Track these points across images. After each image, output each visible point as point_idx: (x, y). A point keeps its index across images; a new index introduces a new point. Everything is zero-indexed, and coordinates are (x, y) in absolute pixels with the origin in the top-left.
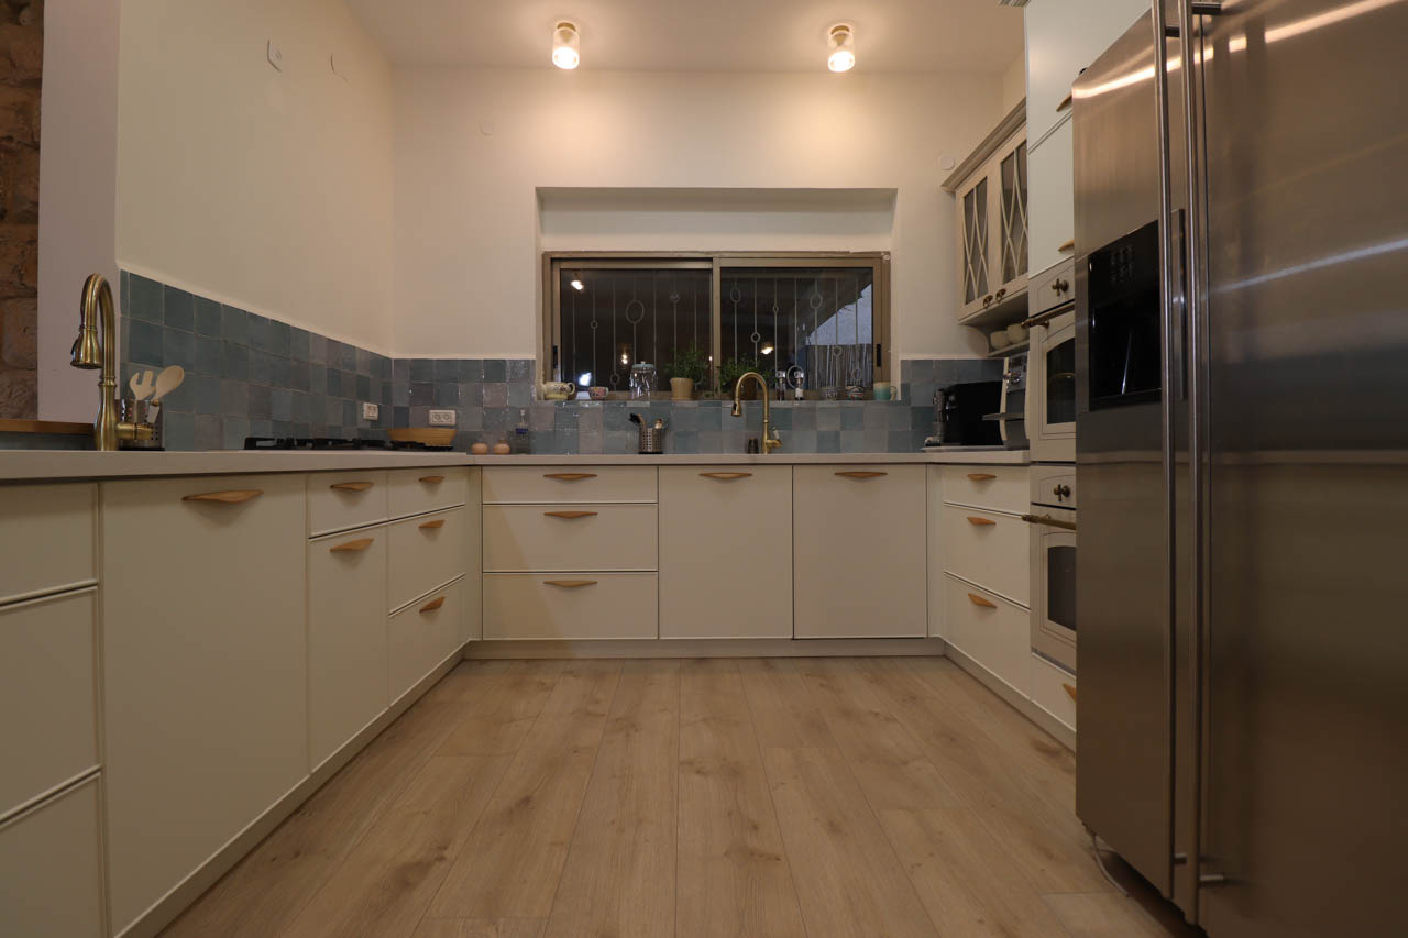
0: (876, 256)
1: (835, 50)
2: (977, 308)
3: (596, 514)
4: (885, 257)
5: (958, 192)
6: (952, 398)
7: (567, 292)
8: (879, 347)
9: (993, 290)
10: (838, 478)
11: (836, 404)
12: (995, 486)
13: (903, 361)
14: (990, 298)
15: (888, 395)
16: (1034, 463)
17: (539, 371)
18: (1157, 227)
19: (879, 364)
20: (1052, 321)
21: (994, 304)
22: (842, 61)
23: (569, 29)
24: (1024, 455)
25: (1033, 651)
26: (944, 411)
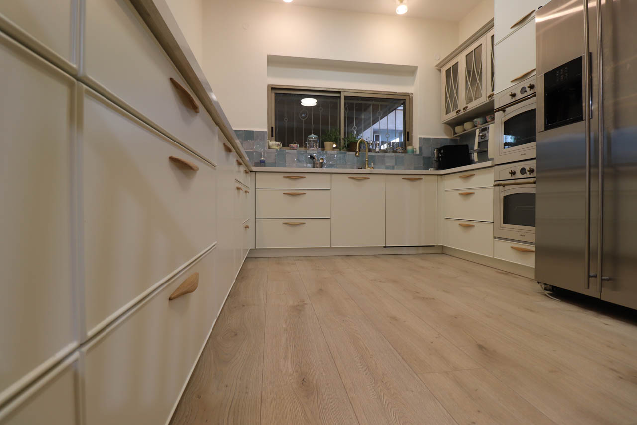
0: (407, 95)
1: (398, 6)
2: (453, 115)
3: (305, 194)
4: (411, 95)
5: (442, 69)
6: (442, 152)
8: (408, 132)
9: (461, 107)
10: (403, 180)
11: (393, 154)
12: (474, 179)
13: (419, 138)
14: (460, 110)
15: (413, 152)
16: (496, 165)
17: (267, 136)
18: (581, 60)
19: (408, 140)
20: (506, 109)
21: (462, 113)
22: (402, 10)
24: (492, 162)
25: (495, 237)
26: (438, 157)
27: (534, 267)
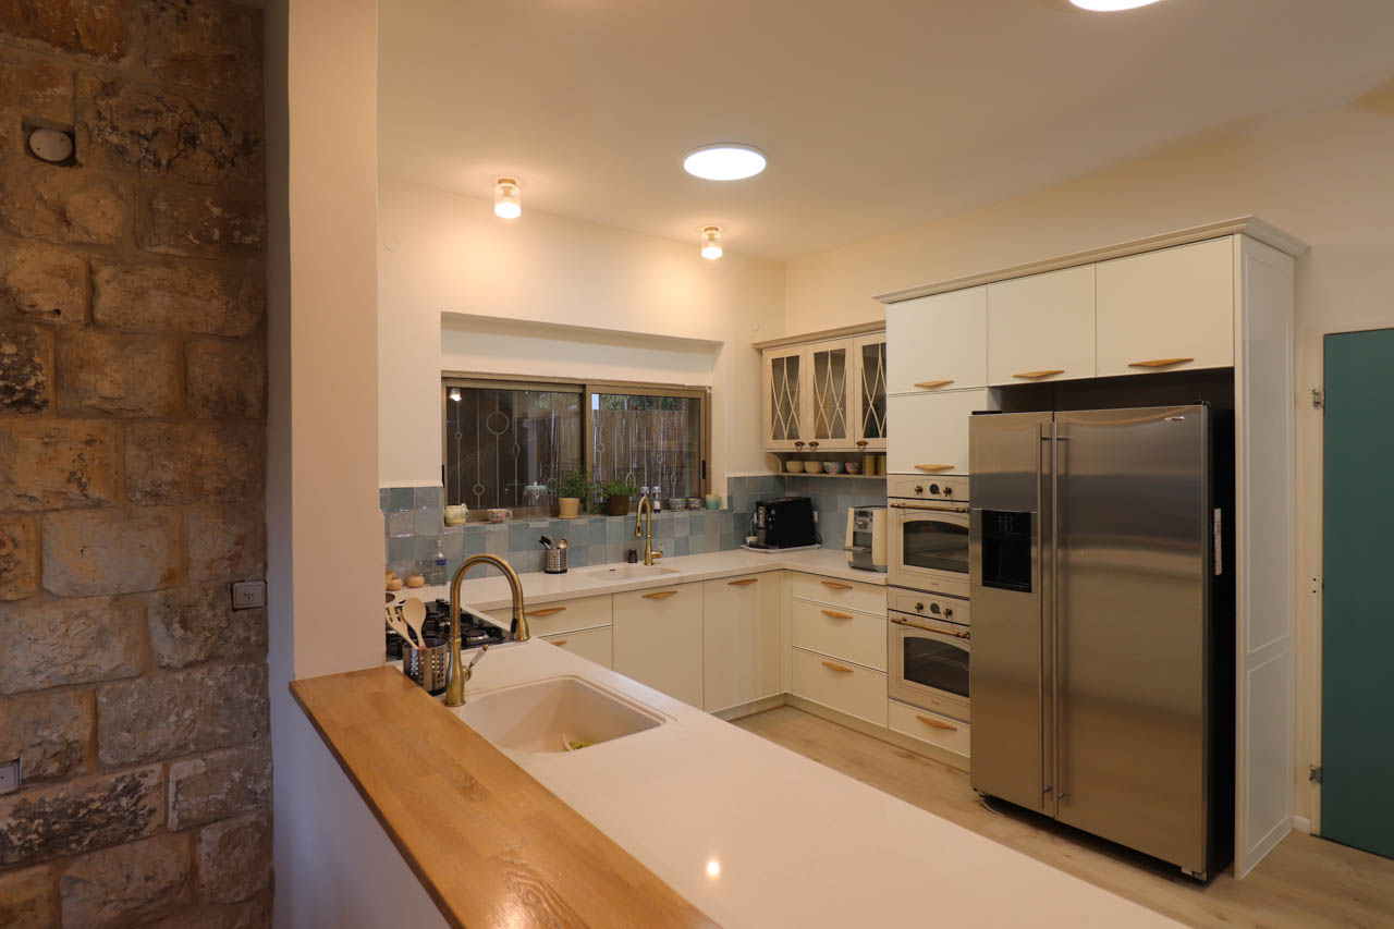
0: (702, 390)
2: (787, 446)
4: (708, 391)
5: (765, 355)
6: (773, 512)
7: (450, 403)
8: (704, 462)
9: (805, 440)
10: (729, 586)
11: (686, 514)
12: (849, 594)
13: (725, 477)
14: (802, 444)
15: (718, 505)
16: (890, 585)
17: (442, 497)
18: (1030, 517)
19: (704, 477)
21: (806, 448)
22: (712, 250)
23: (510, 185)
24: (884, 580)
25: (889, 697)
26: (766, 522)
27: (969, 756)
